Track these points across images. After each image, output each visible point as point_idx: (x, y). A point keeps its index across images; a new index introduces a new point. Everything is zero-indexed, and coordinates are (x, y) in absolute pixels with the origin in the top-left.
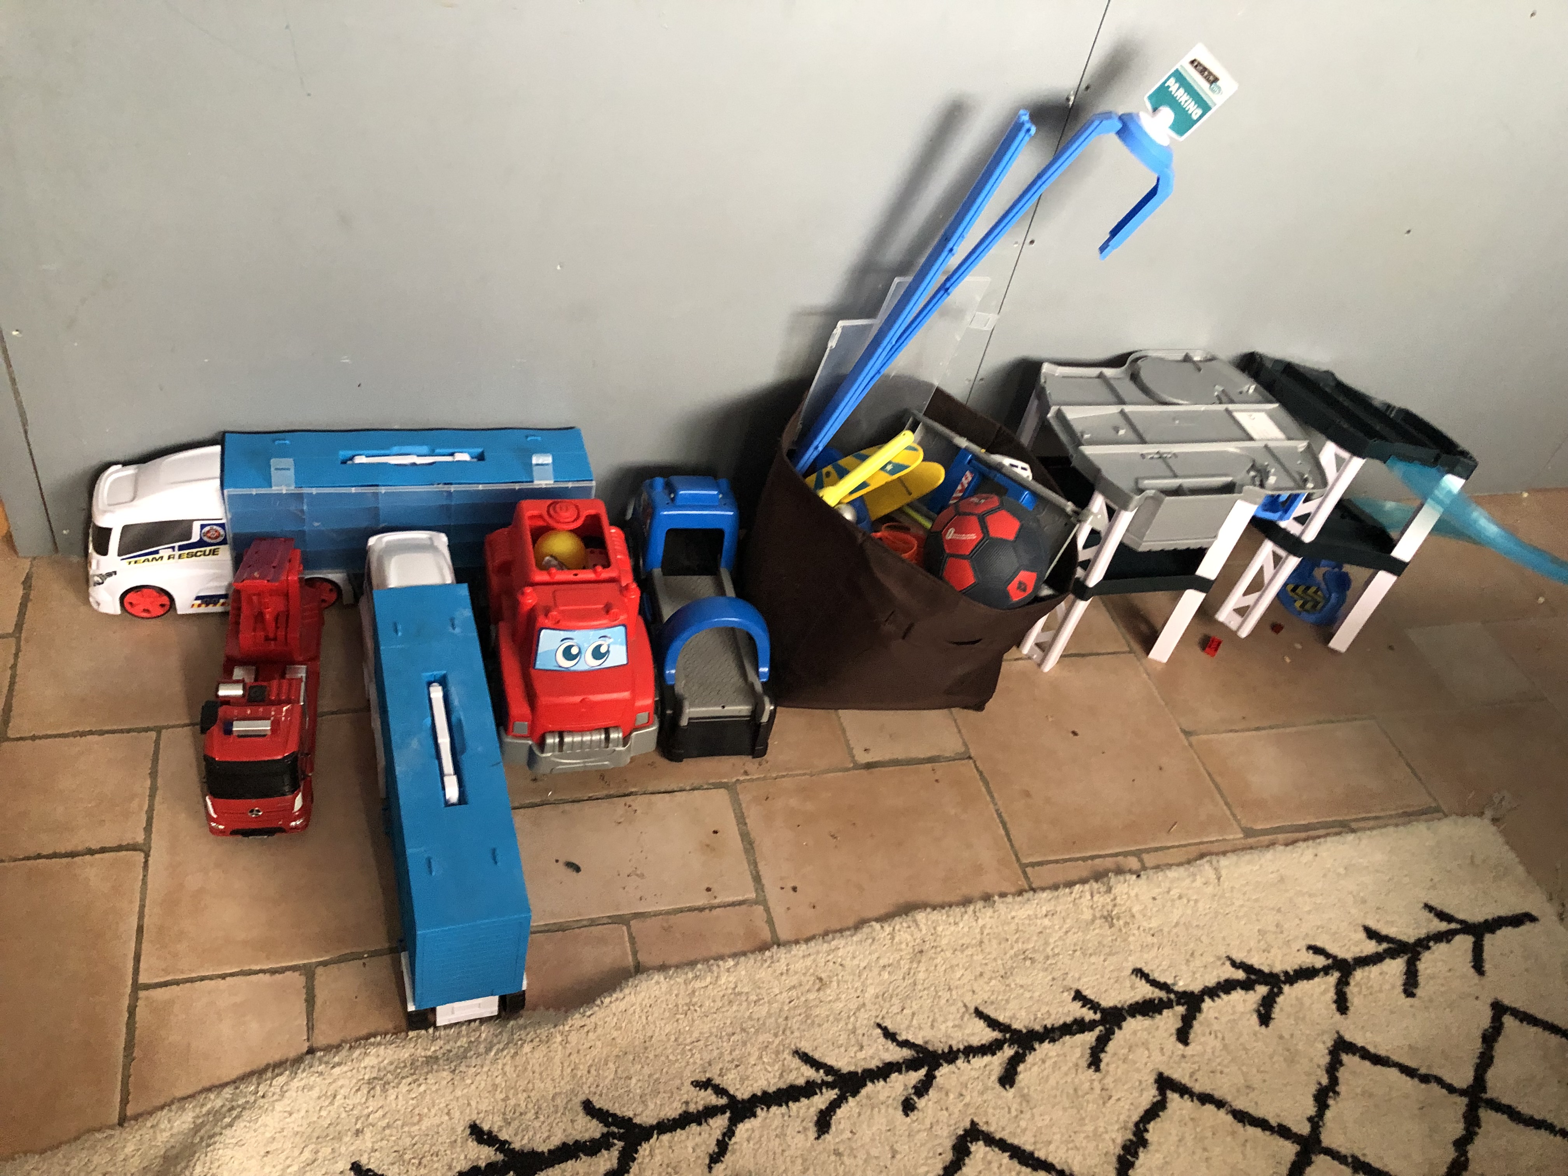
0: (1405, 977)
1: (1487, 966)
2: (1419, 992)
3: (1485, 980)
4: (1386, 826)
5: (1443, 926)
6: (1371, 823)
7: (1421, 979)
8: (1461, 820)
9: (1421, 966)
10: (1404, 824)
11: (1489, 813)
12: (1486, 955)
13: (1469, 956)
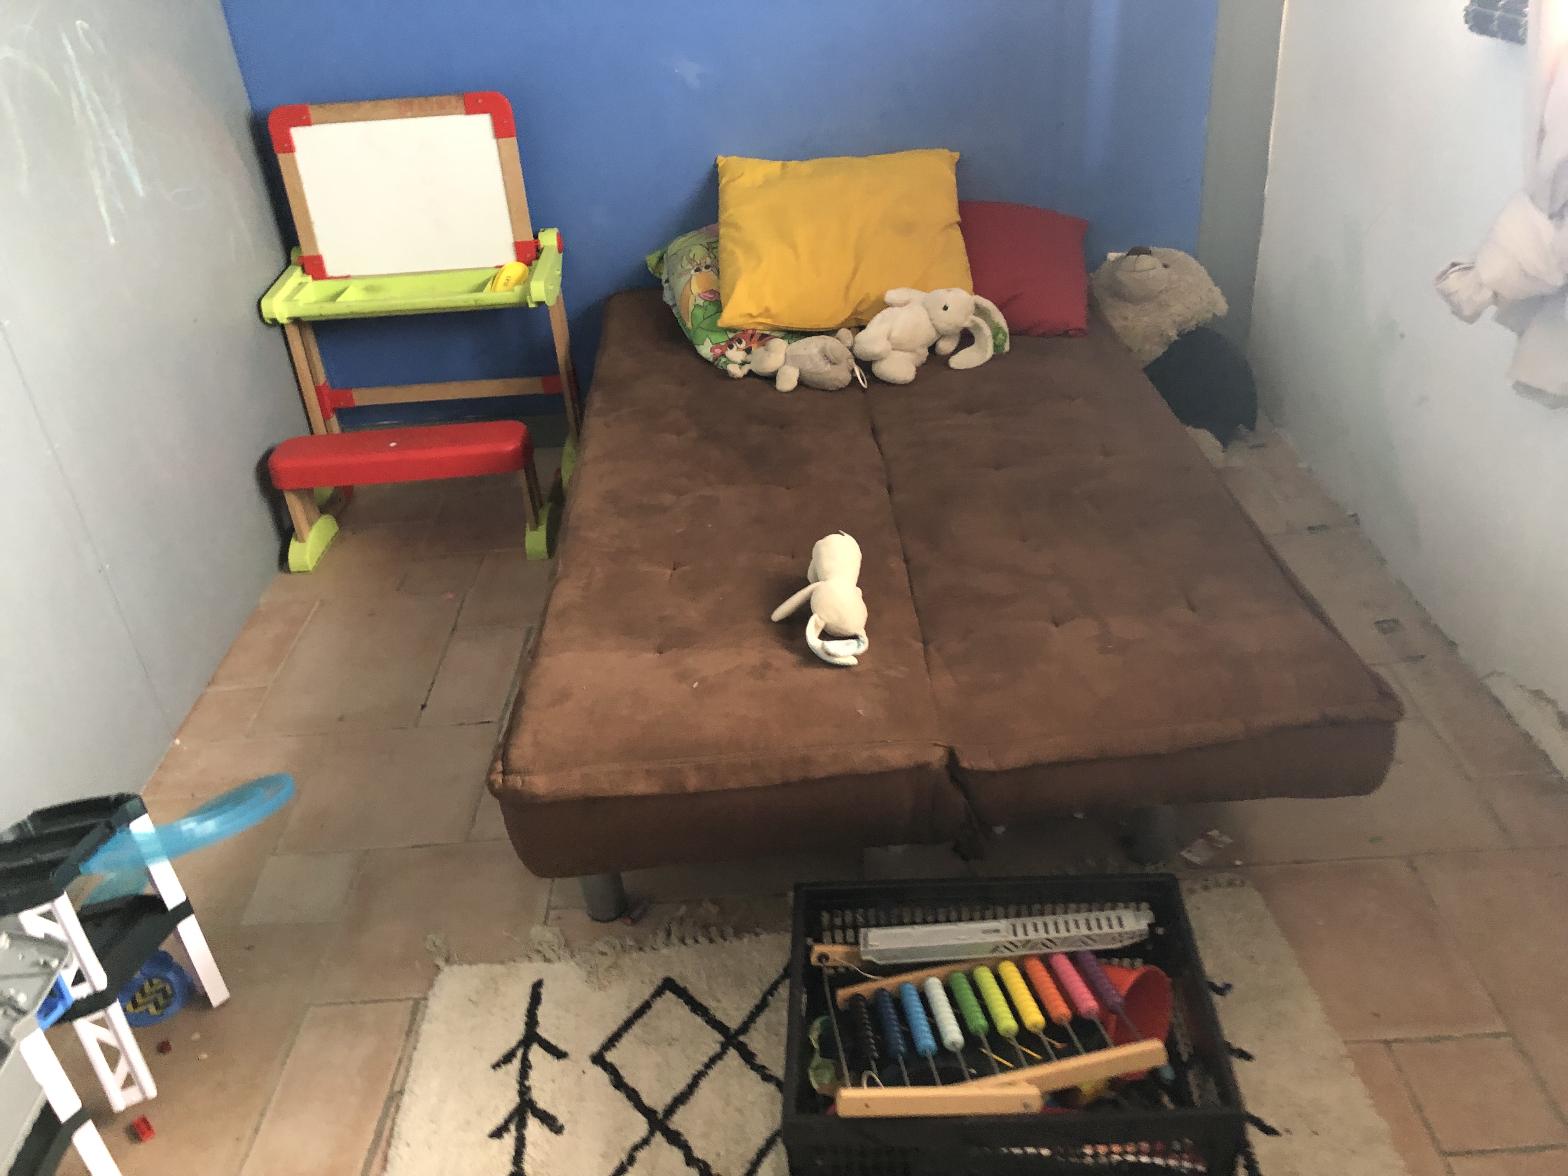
0: (545, 1125)
1: (562, 1047)
2: (561, 1120)
3: (573, 1055)
4: (410, 1059)
5: (516, 1063)
6: (402, 1070)
7: (552, 1111)
8: (436, 989)
9: (541, 1105)
10: (417, 1041)
11: (441, 963)
12: (553, 1042)
13: (549, 1057)
